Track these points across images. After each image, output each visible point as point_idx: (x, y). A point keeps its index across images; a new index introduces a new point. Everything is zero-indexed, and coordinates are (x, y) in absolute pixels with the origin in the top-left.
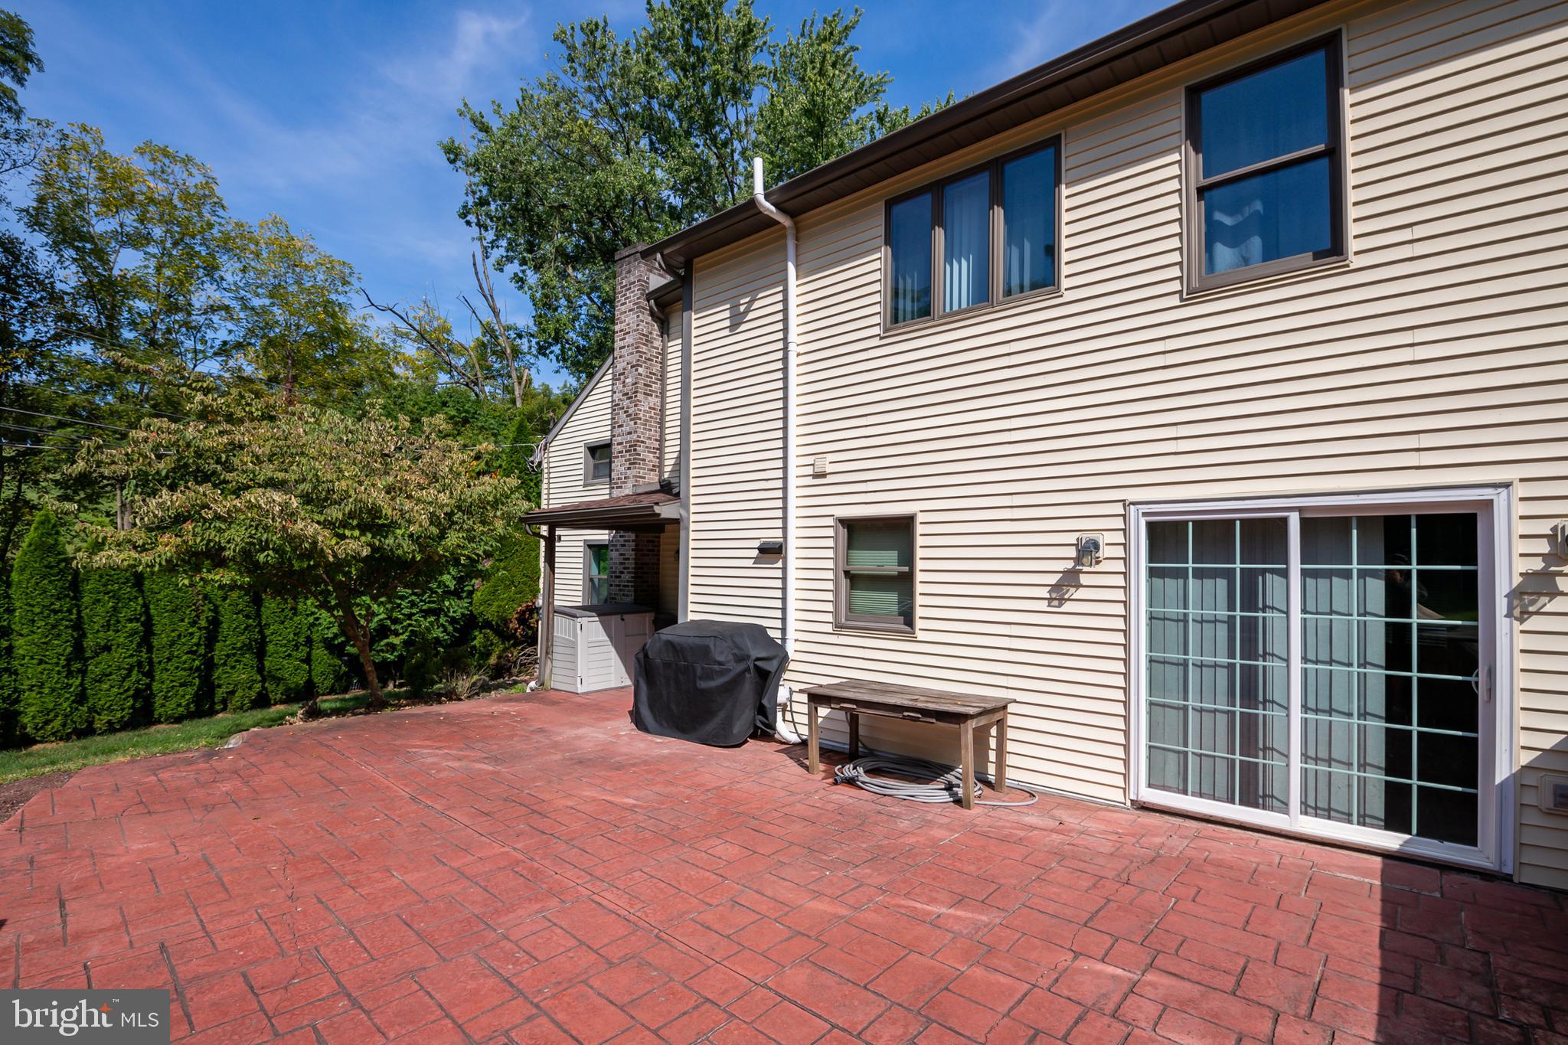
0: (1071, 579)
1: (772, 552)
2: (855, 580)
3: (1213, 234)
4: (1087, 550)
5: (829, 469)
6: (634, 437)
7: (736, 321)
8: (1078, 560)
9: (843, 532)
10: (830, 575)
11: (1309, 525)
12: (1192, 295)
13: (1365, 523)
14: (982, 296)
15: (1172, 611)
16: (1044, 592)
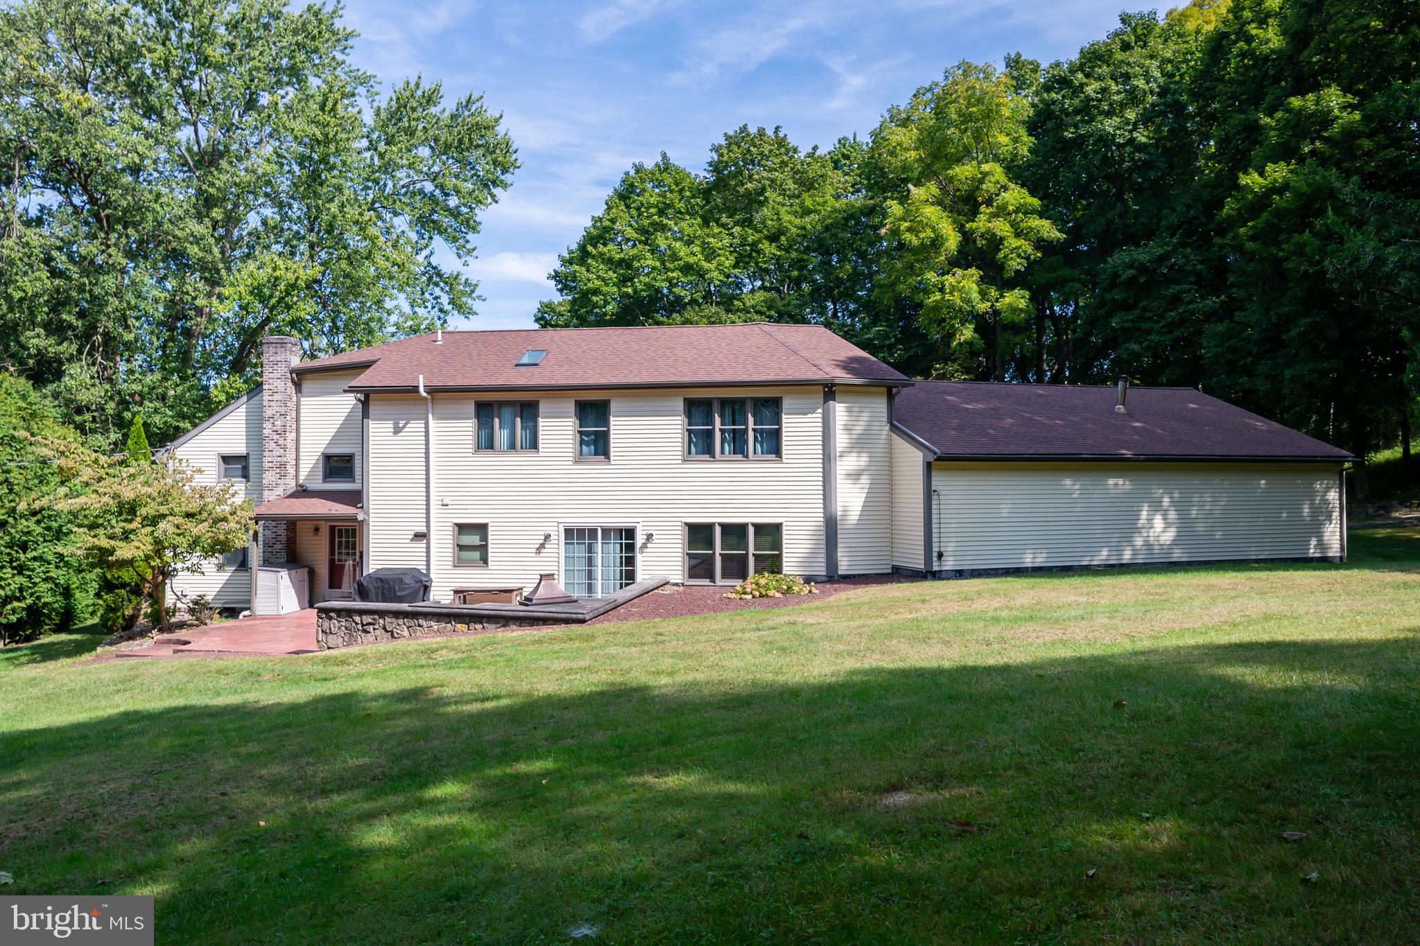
0: (542, 546)
1: (419, 536)
2: (461, 548)
3: (582, 442)
4: (547, 537)
5: (450, 503)
6: (285, 459)
7: (397, 431)
8: (545, 540)
9: (457, 529)
10: (451, 546)
11: (603, 530)
12: (576, 462)
13: (615, 530)
14: (512, 446)
15: (571, 555)
16: (534, 550)
